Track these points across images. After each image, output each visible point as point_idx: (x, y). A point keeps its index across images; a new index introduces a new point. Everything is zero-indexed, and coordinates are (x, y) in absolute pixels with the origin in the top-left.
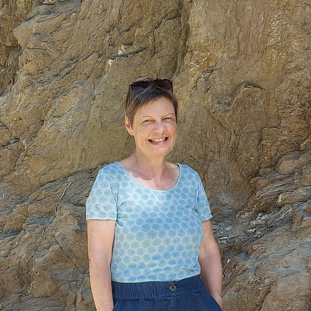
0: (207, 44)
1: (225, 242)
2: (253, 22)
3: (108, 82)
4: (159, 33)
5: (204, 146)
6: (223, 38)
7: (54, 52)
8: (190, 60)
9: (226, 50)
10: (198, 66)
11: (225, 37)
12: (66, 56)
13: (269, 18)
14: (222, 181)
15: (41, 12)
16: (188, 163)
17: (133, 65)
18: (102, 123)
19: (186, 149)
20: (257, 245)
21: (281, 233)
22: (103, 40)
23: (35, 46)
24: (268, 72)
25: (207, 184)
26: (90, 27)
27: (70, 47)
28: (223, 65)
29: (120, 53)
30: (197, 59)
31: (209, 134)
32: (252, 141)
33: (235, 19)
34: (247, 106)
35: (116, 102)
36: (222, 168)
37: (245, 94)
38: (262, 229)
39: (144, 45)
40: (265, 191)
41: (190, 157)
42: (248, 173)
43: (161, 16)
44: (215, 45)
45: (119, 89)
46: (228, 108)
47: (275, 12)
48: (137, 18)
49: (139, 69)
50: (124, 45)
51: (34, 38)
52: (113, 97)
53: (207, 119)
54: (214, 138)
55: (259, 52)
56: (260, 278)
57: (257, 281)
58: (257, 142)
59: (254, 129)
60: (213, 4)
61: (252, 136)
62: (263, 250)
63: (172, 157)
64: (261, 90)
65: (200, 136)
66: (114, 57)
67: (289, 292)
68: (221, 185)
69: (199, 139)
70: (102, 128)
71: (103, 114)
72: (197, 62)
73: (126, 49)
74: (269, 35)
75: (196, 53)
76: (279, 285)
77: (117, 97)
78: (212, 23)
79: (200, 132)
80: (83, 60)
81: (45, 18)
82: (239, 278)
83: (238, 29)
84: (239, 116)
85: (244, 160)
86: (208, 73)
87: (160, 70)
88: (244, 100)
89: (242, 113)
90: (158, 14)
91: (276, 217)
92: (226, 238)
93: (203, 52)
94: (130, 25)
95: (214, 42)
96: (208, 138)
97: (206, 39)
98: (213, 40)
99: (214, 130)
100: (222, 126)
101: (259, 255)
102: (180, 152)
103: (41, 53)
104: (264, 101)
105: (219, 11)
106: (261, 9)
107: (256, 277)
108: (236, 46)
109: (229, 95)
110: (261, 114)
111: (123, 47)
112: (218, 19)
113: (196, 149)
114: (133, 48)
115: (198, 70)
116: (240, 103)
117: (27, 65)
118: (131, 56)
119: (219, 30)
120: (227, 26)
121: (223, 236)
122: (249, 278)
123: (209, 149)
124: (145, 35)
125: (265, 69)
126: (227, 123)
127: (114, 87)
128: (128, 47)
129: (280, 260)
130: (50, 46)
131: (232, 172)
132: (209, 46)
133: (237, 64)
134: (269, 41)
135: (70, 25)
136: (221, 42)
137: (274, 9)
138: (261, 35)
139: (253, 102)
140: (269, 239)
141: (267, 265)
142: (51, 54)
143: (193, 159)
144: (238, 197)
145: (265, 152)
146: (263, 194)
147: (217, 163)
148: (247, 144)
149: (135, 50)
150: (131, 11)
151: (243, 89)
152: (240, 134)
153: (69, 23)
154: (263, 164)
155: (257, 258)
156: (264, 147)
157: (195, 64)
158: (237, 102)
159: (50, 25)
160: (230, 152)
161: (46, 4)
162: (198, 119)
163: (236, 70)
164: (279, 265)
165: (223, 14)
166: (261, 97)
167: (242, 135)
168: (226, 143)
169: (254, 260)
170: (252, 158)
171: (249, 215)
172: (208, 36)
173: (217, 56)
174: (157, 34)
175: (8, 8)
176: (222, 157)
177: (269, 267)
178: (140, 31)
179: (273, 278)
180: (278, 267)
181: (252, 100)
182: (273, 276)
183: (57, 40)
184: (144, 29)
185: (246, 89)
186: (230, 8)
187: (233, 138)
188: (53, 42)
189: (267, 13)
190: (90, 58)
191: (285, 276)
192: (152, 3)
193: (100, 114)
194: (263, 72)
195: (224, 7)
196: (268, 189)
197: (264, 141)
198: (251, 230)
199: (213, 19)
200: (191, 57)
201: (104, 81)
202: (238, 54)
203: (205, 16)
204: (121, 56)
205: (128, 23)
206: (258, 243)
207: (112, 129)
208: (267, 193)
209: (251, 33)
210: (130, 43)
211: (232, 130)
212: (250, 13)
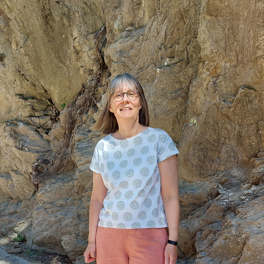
0: (212, 56)
1: (225, 204)
2: (245, 38)
3: (158, 85)
4: (190, 48)
5: (217, 133)
6: (224, 51)
7: (130, 64)
8: (202, 68)
9: (228, 60)
10: (208, 72)
11: (226, 50)
12: (137, 67)
13: (256, 34)
14: (233, 159)
15: (123, 36)
16: (206, 144)
17: (174, 73)
18: (155, 114)
19: (203, 134)
20: (241, 209)
21: (259, 201)
22: (158, 55)
23: (118, 60)
24: (260, 78)
25: (221, 160)
26: (150, 45)
27: (140, 60)
28: (226, 72)
29: (166, 64)
30: (207, 67)
31: (221, 124)
32: (251, 131)
33: (233, 36)
34: (244, 104)
35: (164, 99)
36: (232, 150)
37: (242, 95)
38: (250, 197)
39: (182, 58)
40: (258, 169)
41: (206, 141)
42: (251, 155)
43: (191, 36)
44: (218, 57)
45: (165, 90)
46: (231, 105)
47: (261, 29)
48: (177, 38)
49: (178, 75)
50: (169, 58)
51: (117, 54)
52: (162, 95)
53: (217, 113)
54: (224, 127)
55: (252, 61)
56: (240, 232)
57: (237, 234)
58: (256, 131)
59: (252, 122)
60: (214, 24)
61: (251, 127)
62: (245, 213)
63: (193, 139)
64: (254, 92)
65: (213, 125)
66: (162, 67)
67: (258, 246)
68: (232, 162)
69: (212, 128)
70: (155, 117)
71: (156, 108)
72: (208, 70)
73: (170, 61)
74: (258, 47)
75: (207, 62)
76: (250, 240)
77: (164, 96)
78: (214, 39)
79: (212, 122)
80: (145, 69)
81: (124, 41)
82: (226, 231)
83: (235, 43)
84: (240, 111)
85: (247, 145)
86: (216, 78)
87: (192, 76)
88: (242, 99)
89: (241, 109)
90: (189, 34)
91: (261, 189)
92: (227, 201)
93: (212, 62)
94: (173, 43)
95: (218, 54)
96: (220, 127)
97: (211, 52)
98: (216, 53)
99: (223, 121)
100: (229, 119)
101: (242, 216)
102: (198, 136)
103: (122, 65)
104: (259, 100)
105: (218, 29)
106: (250, 26)
107: (237, 232)
108: (235, 57)
109: (233, 95)
110: (257, 110)
111: (168, 60)
112: (218, 36)
113: (211, 135)
114: (175, 60)
115: (208, 76)
116: (239, 101)
117: (115, 73)
118: (173, 66)
119: (220, 45)
120: (226, 41)
121: (225, 199)
122: (232, 232)
123: (221, 136)
124: (182, 50)
125: (257, 75)
126: (231, 116)
127: (162, 88)
128: (171, 59)
129: (254, 221)
130: (127, 60)
131: (239, 153)
132: (214, 58)
133: (238, 71)
134: (258, 53)
135: (139, 45)
136: (223, 54)
137: (260, 26)
138: (252, 48)
139: (250, 101)
140: (251, 205)
141: (245, 224)
142: (129, 65)
143: (209, 142)
144: (245, 172)
145: (263, 139)
146: (256, 171)
147: (228, 146)
148: (248, 133)
149: (176, 61)
150: (172, 33)
151: (241, 91)
152: (242, 125)
153: (139, 44)
154: (262, 148)
155: (241, 218)
156: (261, 135)
157: (206, 71)
158: (237, 101)
159: (127, 46)
160: (237, 138)
161: (127, 31)
162: (210, 113)
163: (237, 76)
164: (254, 225)
165: (222, 32)
166: (256, 97)
167: (244, 126)
168: (233, 131)
169: (238, 219)
170: (253, 144)
171: (248, 186)
172: (212, 49)
173: (221, 65)
174: (189, 49)
175: (112, 35)
176: (232, 141)
177: (246, 226)
178: (178, 48)
179: (248, 234)
180: (253, 226)
181: (248, 100)
182: (248, 233)
183: (132, 55)
184: (181, 46)
185: (243, 90)
186: (227, 26)
187: (237, 128)
188: (129, 57)
189: (255, 30)
190: (149, 68)
191: (256, 233)
192: (185, 26)
193: (154, 107)
194: (256, 78)
195: (222, 26)
196: (260, 168)
197: (260, 131)
198: (243, 197)
199: (215, 36)
200: (203, 66)
201: (155, 84)
202: (238, 63)
203: (208, 34)
204: (167, 66)
205: (171, 42)
206: (242, 207)
207: (162, 118)
208: (259, 170)
209: (245, 46)
210: (173, 56)
211: (236, 121)
212: (242, 30)
